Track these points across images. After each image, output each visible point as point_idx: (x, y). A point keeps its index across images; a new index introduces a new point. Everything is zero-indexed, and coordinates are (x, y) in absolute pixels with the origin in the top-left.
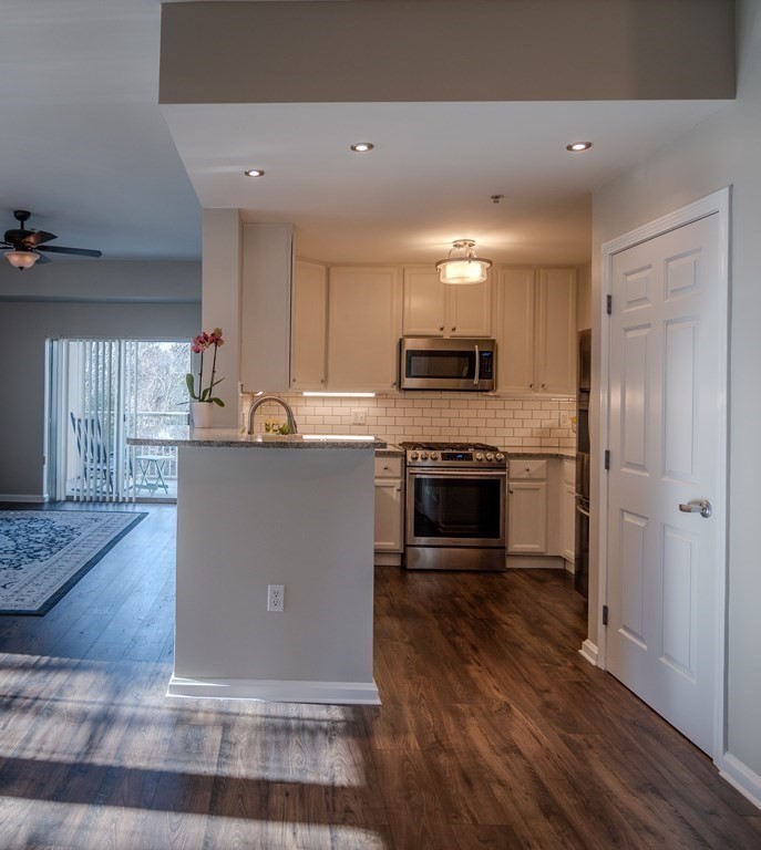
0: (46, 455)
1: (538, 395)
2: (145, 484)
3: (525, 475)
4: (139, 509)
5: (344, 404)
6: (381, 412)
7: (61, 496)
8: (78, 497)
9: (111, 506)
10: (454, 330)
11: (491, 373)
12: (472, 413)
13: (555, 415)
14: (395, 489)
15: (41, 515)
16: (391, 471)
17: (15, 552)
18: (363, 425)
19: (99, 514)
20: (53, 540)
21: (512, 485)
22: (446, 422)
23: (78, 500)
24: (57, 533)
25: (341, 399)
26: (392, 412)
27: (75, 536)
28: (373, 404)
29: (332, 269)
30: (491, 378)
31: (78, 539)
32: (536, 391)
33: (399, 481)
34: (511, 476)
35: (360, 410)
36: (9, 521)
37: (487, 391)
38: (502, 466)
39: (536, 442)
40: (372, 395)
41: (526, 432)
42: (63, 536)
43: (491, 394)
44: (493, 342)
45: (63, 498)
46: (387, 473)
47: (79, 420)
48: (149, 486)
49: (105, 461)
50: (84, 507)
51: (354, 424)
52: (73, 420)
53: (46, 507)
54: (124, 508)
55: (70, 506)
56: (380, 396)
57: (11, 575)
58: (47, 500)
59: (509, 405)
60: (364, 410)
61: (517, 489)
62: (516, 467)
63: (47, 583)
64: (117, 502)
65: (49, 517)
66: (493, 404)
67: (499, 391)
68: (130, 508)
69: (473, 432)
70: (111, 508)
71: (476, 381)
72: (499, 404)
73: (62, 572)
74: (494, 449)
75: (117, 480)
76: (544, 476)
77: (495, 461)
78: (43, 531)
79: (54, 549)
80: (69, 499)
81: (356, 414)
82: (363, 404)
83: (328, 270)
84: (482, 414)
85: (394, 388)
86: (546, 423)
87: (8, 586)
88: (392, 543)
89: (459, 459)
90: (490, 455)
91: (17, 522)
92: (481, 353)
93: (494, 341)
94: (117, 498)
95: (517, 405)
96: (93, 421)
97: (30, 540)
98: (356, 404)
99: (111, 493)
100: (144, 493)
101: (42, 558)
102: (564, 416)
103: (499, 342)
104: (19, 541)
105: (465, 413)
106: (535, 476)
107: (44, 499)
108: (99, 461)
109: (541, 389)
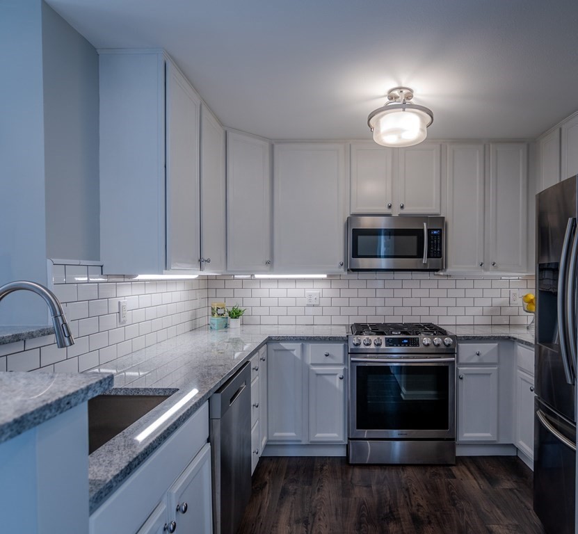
1: (488, 273)
3: (476, 359)
5: (299, 285)
6: (335, 293)
10: (402, 207)
11: (441, 252)
12: (424, 293)
13: (505, 293)
14: (338, 377)
16: (333, 357)
18: (318, 306)
21: (462, 370)
22: (398, 302)
25: (296, 280)
26: (345, 293)
28: (327, 285)
29: (276, 146)
30: (440, 256)
32: (486, 270)
33: (342, 368)
34: (461, 361)
35: (314, 291)
37: (437, 270)
38: (451, 351)
39: (487, 320)
40: (325, 276)
41: (478, 311)
43: (442, 274)
44: (442, 220)
46: (329, 360)
51: (308, 306)
56: (332, 277)
59: (460, 284)
60: (317, 291)
61: (466, 374)
62: (466, 351)
66: (444, 283)
67: (449, 270)
69: (426, 311)
71: (425, 260)
72: (451, 283)
74: (442, 333)
76: (495, 360)
77: (443, 346)
81: (310, 296)
82: (317, 285)
83: (272, 147)
84: (434, 293)
85: (342, 269)
86: (497, 302)
88: (335, 435)
89: (405, 345)
90: (437, 340)
92: (429, 231)
93: (443, 218)
95: (469, 284)
98: (310, 285)
102: (514, 294)
103: (448, 219)
105: (417, 293)
106: (485, 361)
109: (491, 267)
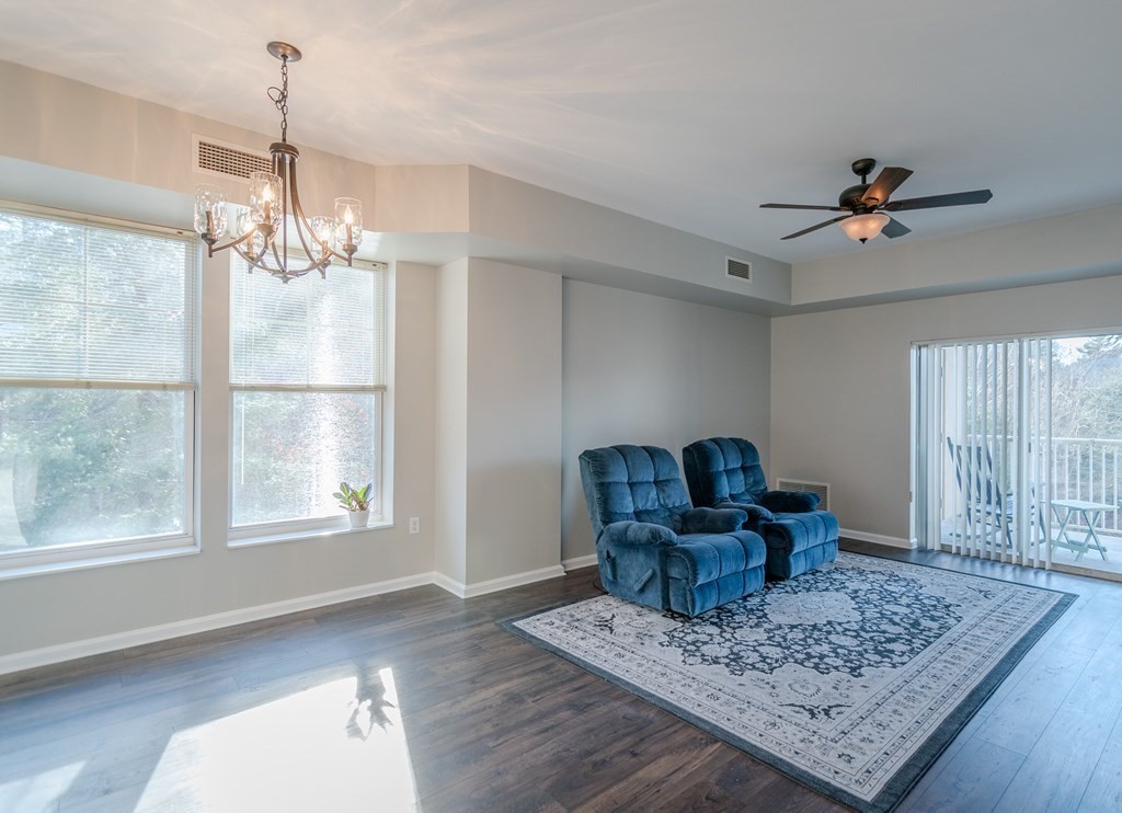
0: (913, 489)
2: (1064, 540)
4: (1059, 583)
7: (933, 544)
8: (958, 548)
9: (1009, 569)
15: (906, 571)
17: (858, 635)
19: (991, 585)
20: (916, 624)
23: (958, 554)
24: (924, 611)
27: (952, 621)
31: (958, 629)
36: (861, 573)
42: (933, 619)
45: (937, 548)
47: (959, 448)
48: (1072, 545)
49: (999, 503)
50: (967, 567)
52: (951, 446)
53: (913, 557)
54: (1030, 577)
55: (946, 561)
57: (844, 685)
58: (915, 547)
63: (898, 727)
64: (1020, 565)
65: (915, 575)
68: (1042, 580)
70: (1009, 575)
73: (925, 704)
75: (1019, 529)
78: (904, 600)
79: (917, 643)
80: (945, 550)
87: (833, 712)
91: (871, 576)
94: (1020, 557)
96: (979, 449)
97: (883, 616)
99: (1010, 546)
100: (1063, 555)
101: (896, 659)
104: (868, 615)
107: (911, 545)
108: (989, 502)
